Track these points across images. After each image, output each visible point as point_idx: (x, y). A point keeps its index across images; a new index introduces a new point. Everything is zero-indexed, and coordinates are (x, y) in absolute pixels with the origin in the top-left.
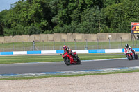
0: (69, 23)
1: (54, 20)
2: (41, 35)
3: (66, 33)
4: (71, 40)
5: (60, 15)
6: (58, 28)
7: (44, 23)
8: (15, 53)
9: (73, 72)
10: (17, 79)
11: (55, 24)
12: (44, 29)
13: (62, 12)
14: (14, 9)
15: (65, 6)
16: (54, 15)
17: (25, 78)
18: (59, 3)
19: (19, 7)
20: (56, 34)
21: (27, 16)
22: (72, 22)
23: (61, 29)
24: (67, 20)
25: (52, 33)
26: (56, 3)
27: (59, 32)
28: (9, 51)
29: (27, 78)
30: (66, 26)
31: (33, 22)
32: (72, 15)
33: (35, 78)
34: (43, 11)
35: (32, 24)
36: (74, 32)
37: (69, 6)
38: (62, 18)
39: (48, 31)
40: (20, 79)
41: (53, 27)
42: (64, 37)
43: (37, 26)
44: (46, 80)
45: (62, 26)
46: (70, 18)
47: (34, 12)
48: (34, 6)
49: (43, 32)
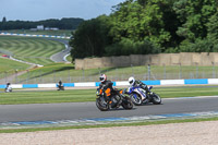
0: (204, 36)
1: (180, 31)
2: (161, 55)
3: (200, 52)
4: (207, 63)
5: (189, 24)
6: (186, 44)
7: (166, 36)
8: (119, 84)
9: (209, 113)
10: (120, 125)
11: (183, 38)
12: (167, 46)
13: (193, 20)
14: (117, 14)
15: (198, 10)
16: (180, 25)
18: (188, 4)
19: (125, 10)
20: (183, 54)
21: (139, 25)
22: (209, 35)
23: (191, 45)
24: (200, 31)
25: (177, 52)
26: (183, 6)
27: (189, 51)
29: (137, 124)
30: (199, 41)
31: (148, 34)
32: (208, 24)
33: (150, 124)
34: (164, 19)
35: (147, 37)
36: (211, 51)
37: (203, 10)
38: (193, 29)
39: (171, 49)
40: (125, 125)
41: (178, 44)
42: (197, 58)
43: (154, 41)
44: (166, 127)
45: (193, 41)
46: (205, 28)
47: (149, 18)
48: (150, 9)
49: (163, 51)
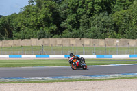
0: (78, 28)
1: (63, 24)
2: (50, 39)
3: (75, 38)
4: (79, 45)
5: (69, 20)
6: (66, 32)
7: (53, 27)
8: (23, 57)
9: (80, 77)
10: (23, 83)
11: (64, 29)
12: (53, 34)
13: (71, 17)
14: (23, 13)
15: (74, 11)
16: (63, 20)
17: (31, 82)
18: (68, 7)
19: (28, 11)
20: (64, 39)
21: (37, 20)
22: (81, 27)
23: (69, 33)
24: (76, 25)
25: (60, 37)
26: (65, 8)
27: (68, 37)
28: (17, 54)
29: (34, 82)
30: (75, 31)
31: (42, 26)
32: (81, 20)
33: (42, 82)
34: (53, 16)
35: (41, 28)
36: (82, 37)
37: (78, 11)
38: (71, 22)
39: (57, 36)
40: (27, 82)
41: (61, 32)
42: (73, 41)
43: (46, 30)
44: (52, 84)
45: (71, 31)
46: (79, 23)
47: (43, 16)
48: (44, 10)
49: (51, 37)
